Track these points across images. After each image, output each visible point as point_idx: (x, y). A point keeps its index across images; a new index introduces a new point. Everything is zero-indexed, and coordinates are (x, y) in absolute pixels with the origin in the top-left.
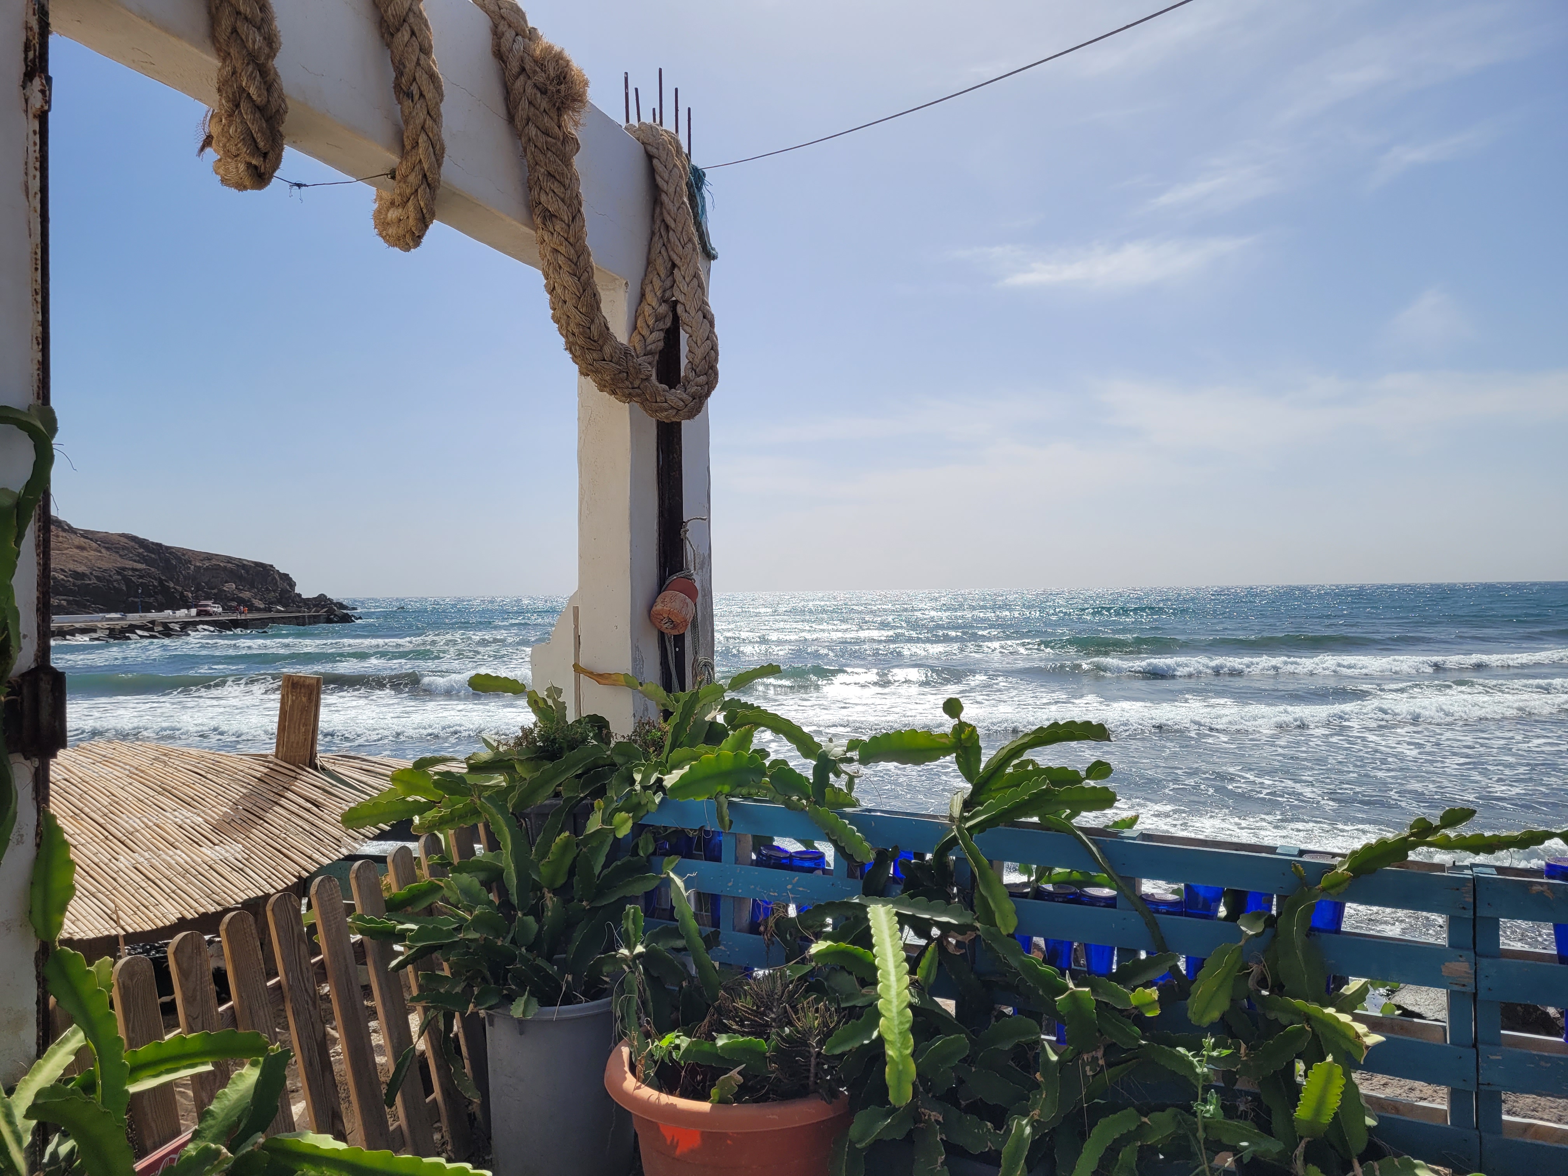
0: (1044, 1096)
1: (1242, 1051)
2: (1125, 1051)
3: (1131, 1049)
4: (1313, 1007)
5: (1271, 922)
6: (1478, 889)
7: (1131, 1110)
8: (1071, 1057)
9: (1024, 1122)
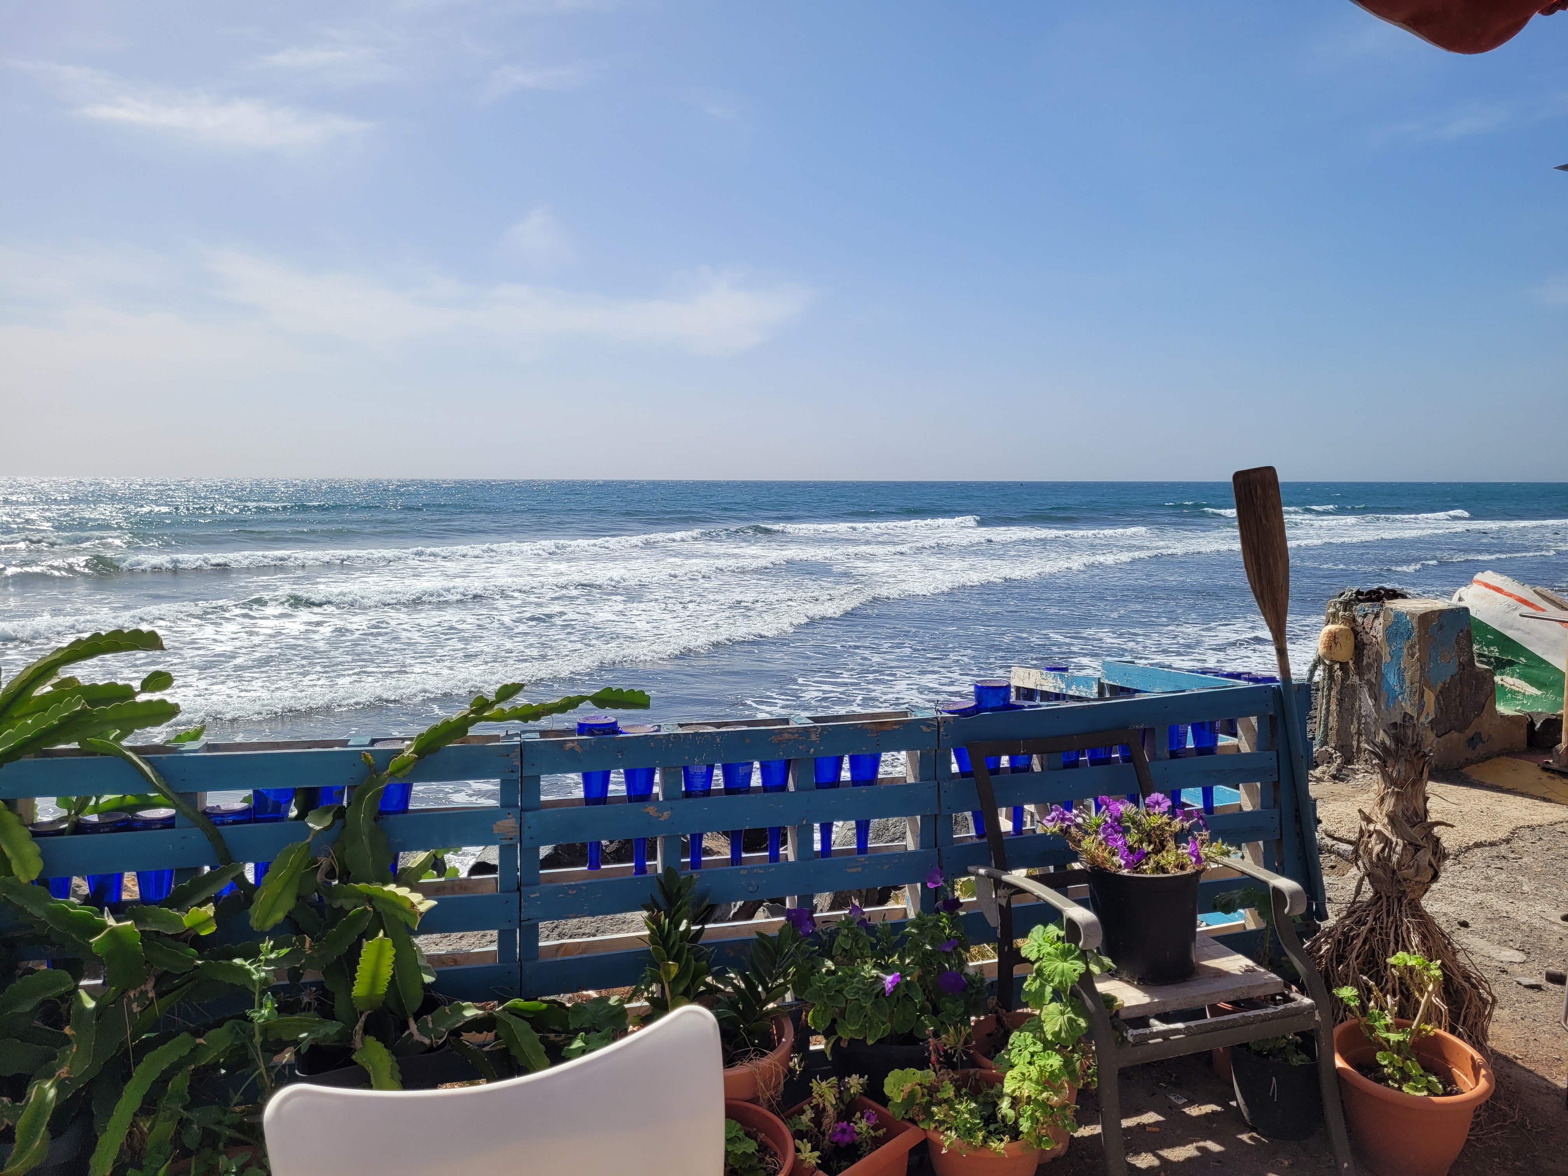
0: (74, 1050)
1: (307, 945)
2: (178, 976)
3: (184, 973)
4: (374, 888)
5: (340, 813)
6: (524, 753)
7: (185, 1035)
8: (112, 1000)
9: (47, 1086)
